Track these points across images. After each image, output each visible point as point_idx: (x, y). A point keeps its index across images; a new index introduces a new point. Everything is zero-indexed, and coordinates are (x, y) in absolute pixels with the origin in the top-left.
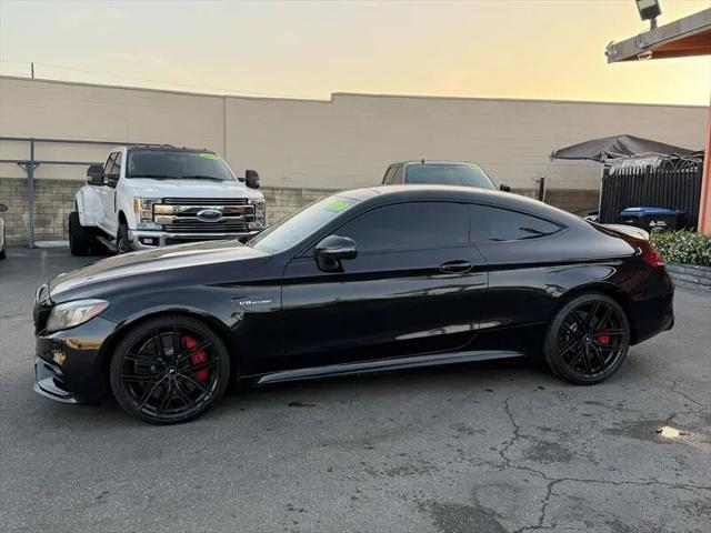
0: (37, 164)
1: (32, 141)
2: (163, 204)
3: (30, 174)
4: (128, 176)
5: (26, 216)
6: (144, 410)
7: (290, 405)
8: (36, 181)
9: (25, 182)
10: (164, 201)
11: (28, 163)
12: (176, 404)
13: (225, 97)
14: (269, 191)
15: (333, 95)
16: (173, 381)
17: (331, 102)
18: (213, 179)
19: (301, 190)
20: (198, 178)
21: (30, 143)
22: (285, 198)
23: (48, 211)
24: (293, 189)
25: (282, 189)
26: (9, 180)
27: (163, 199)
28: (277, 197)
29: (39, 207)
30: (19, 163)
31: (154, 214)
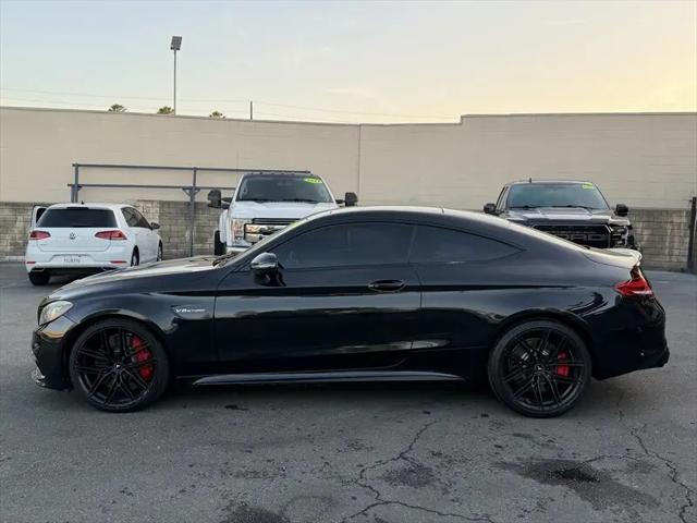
0: (199, 189)
1: (195, 169)
2: (253, 223)
3: (192, 198)
4: (238, 200)
5: (187, 234)
6: (94, 397)
7: (227, 407)
8: (196, 204)
9: (189, 204)
10: (254, 221)
11: (190, 189)
12: (119, 395)
13: (360, 125)
15: (462, 117)
16: (119, 376)
17: (460, 124)
18: (309, 201)
20: (297, 200)
21: (194, 171)
23: (206, 229)
26: (176, 203)
27: (253, 220)
29: (199, 226)
30: (184, 189)
31: (245, 232)
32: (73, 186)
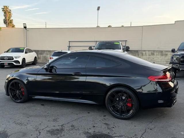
4: (95, 49)
14: (153, 52)
15: (175, 22)
17: (175, 24)
19: (162, 51)
21: (95, 42)
22: (158, 54)
24: (160, 51)
25: (157, 51)
28: (155, 53)
32: (68, 46)
